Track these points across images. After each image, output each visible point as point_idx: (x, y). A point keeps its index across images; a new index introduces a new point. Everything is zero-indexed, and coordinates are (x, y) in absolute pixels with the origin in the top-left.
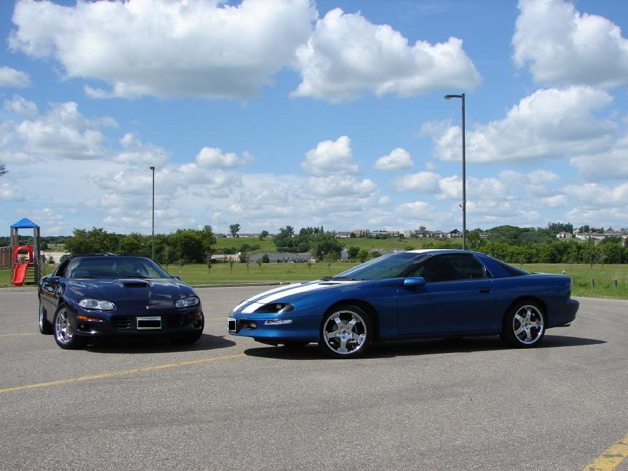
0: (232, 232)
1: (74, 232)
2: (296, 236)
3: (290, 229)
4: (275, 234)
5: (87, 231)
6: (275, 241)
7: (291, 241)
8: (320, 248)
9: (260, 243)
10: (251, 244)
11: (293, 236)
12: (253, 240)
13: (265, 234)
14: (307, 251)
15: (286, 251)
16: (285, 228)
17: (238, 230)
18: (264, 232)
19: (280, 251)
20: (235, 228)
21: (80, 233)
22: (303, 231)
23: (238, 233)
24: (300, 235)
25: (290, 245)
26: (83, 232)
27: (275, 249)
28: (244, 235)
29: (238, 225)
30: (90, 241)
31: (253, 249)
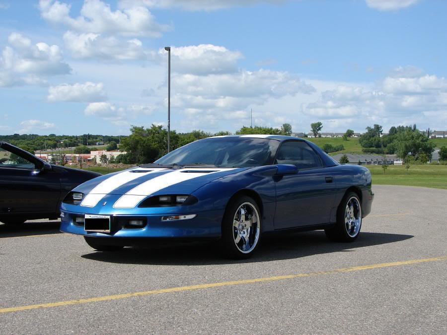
0: (314, 131)
1: (131, 130)
2: (385, 136)
3: (378, 128)
4: (361, 133)
5: (145, 129)
6: (360, 142)
7: (379, 141)
8: (408, 149)
9: (344, 143)
10: (334, 145)
11: (381, 136)
12: (336, 139)
13: (350, 133)
14: (393, 153)
15: (372, 152)
16: (373, 127)
17: (320, 129)
18: (348, 131)
19: (366, 152)
20: (317, 127)
21: (138, 131)
22: (393, 130)
23: (319, 132)
24: (389, 135)
25: (378, 146)
26: (141, 129)
27: (360, 149)
28: (327, 134)
29: (319, 124)
30: (148, 140)
31: (336, 150)
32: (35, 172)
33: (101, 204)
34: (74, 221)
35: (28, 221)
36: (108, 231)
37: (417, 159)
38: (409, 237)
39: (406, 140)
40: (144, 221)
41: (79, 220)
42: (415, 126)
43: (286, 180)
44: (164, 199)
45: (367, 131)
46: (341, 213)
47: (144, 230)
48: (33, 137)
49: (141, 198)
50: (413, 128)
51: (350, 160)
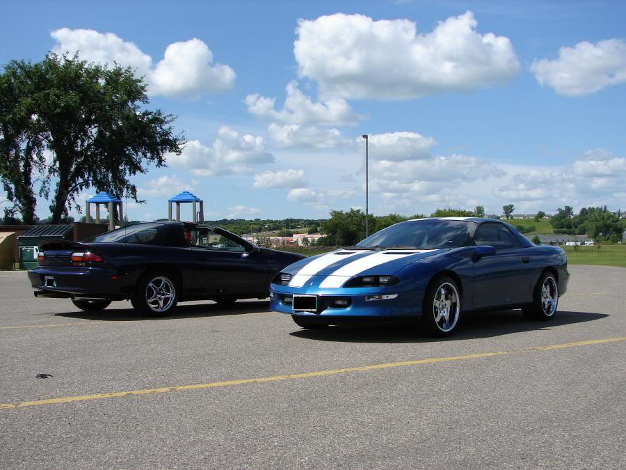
0: (506, 213)
1: (331, 214)
2: (576, 217)
3: (569, 209)
4: (553, 215)
5: (344, 212)
6: (552, 222)
7: (570, 222)
8: (598, 230)
9: (536, 225)
10: (526, 226)
11: (572, 217)
12: (528, 221)
13: (541, 215)
14: (584, 234)
15: (564, 233)
16: (564, 209)
17: (512, 211)
18: (540, 212)
19: (557, 233)
20: (508, 209)
21: (337, 215)
22: (584, 211)
23: (511, 214)
24: (579, 216)
25: (569, 227)
26: (340, 213)
27: (551, 230)
28: (519, 216)
29: (512, 206)
30: (347, 223)
31: (528, 231)
32: (245, 255)
33: (308, 284)
34: (283, 300)
35: (238, 301)
36: (315, 310)
37: (608, 239)
38: (605, 316)
39: (597, 220)
40: (348, 301)
41: (287, 300)
42: (605, 208)
43: (485, 261)
44: (368, 280)
45: (558, 213)
46: (537, 293)
47: (348, 309)
48: (240, 222)
49: (346, 279)
50: (603, 209)
51: (541, 240)
